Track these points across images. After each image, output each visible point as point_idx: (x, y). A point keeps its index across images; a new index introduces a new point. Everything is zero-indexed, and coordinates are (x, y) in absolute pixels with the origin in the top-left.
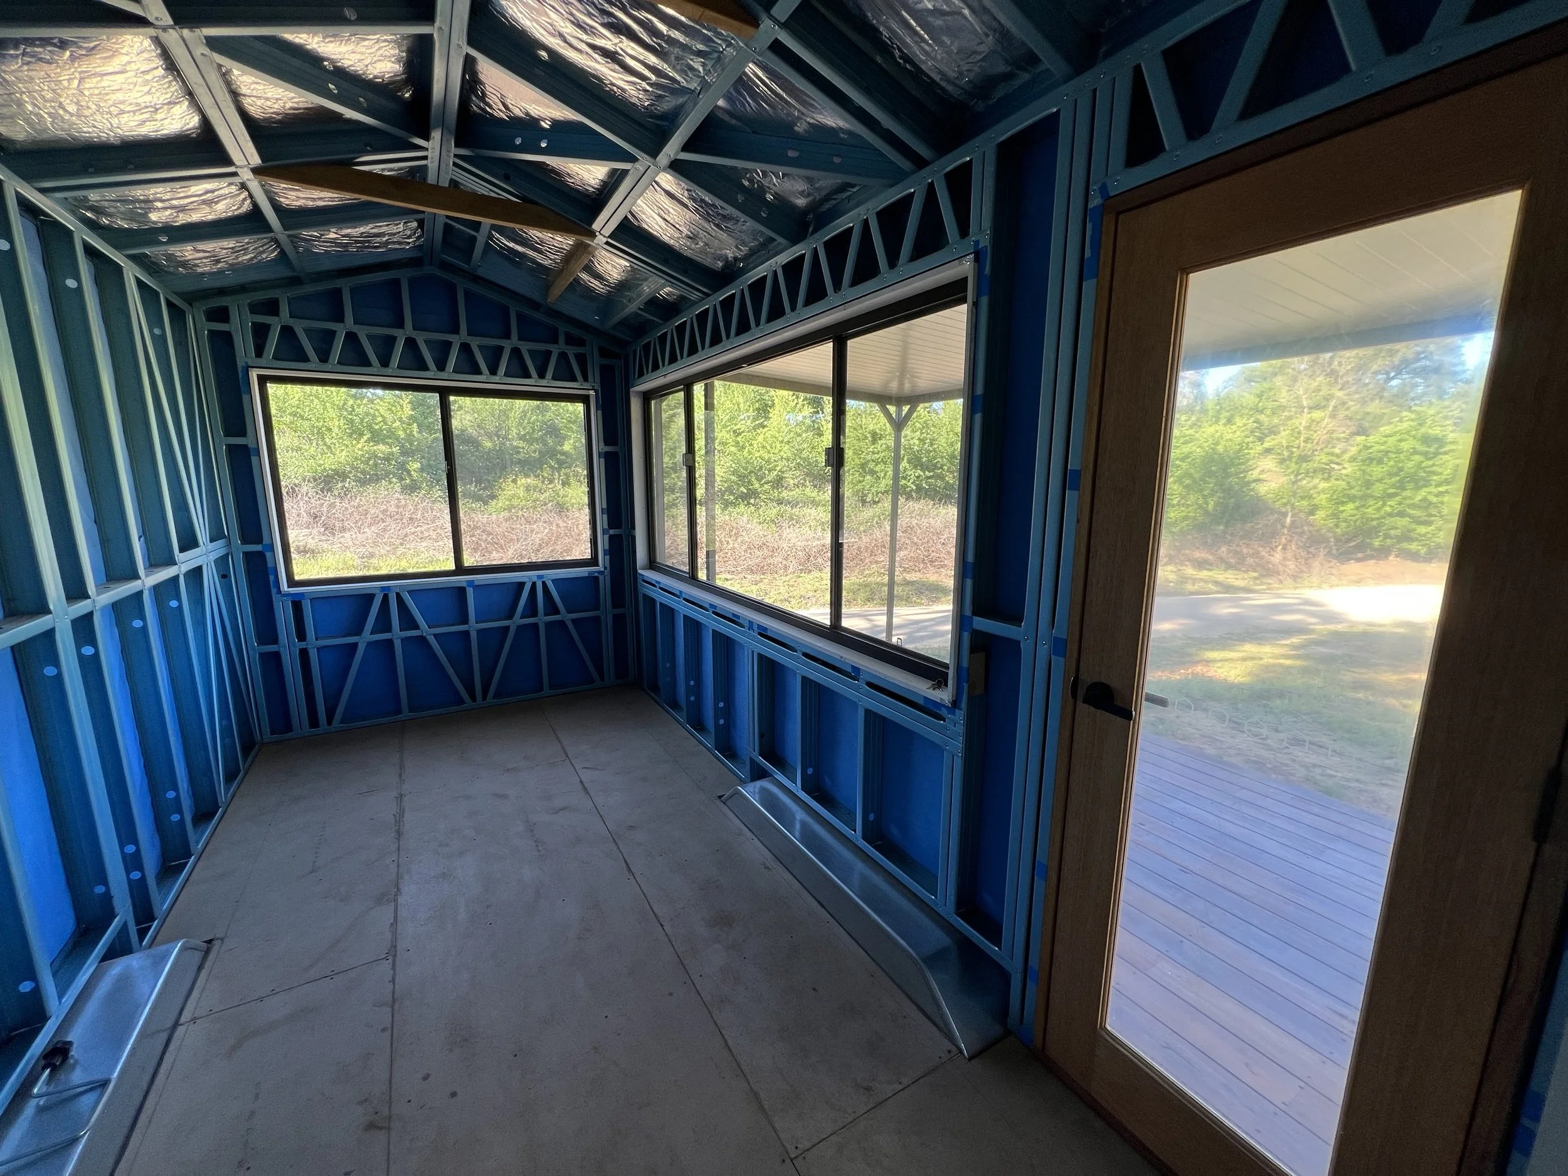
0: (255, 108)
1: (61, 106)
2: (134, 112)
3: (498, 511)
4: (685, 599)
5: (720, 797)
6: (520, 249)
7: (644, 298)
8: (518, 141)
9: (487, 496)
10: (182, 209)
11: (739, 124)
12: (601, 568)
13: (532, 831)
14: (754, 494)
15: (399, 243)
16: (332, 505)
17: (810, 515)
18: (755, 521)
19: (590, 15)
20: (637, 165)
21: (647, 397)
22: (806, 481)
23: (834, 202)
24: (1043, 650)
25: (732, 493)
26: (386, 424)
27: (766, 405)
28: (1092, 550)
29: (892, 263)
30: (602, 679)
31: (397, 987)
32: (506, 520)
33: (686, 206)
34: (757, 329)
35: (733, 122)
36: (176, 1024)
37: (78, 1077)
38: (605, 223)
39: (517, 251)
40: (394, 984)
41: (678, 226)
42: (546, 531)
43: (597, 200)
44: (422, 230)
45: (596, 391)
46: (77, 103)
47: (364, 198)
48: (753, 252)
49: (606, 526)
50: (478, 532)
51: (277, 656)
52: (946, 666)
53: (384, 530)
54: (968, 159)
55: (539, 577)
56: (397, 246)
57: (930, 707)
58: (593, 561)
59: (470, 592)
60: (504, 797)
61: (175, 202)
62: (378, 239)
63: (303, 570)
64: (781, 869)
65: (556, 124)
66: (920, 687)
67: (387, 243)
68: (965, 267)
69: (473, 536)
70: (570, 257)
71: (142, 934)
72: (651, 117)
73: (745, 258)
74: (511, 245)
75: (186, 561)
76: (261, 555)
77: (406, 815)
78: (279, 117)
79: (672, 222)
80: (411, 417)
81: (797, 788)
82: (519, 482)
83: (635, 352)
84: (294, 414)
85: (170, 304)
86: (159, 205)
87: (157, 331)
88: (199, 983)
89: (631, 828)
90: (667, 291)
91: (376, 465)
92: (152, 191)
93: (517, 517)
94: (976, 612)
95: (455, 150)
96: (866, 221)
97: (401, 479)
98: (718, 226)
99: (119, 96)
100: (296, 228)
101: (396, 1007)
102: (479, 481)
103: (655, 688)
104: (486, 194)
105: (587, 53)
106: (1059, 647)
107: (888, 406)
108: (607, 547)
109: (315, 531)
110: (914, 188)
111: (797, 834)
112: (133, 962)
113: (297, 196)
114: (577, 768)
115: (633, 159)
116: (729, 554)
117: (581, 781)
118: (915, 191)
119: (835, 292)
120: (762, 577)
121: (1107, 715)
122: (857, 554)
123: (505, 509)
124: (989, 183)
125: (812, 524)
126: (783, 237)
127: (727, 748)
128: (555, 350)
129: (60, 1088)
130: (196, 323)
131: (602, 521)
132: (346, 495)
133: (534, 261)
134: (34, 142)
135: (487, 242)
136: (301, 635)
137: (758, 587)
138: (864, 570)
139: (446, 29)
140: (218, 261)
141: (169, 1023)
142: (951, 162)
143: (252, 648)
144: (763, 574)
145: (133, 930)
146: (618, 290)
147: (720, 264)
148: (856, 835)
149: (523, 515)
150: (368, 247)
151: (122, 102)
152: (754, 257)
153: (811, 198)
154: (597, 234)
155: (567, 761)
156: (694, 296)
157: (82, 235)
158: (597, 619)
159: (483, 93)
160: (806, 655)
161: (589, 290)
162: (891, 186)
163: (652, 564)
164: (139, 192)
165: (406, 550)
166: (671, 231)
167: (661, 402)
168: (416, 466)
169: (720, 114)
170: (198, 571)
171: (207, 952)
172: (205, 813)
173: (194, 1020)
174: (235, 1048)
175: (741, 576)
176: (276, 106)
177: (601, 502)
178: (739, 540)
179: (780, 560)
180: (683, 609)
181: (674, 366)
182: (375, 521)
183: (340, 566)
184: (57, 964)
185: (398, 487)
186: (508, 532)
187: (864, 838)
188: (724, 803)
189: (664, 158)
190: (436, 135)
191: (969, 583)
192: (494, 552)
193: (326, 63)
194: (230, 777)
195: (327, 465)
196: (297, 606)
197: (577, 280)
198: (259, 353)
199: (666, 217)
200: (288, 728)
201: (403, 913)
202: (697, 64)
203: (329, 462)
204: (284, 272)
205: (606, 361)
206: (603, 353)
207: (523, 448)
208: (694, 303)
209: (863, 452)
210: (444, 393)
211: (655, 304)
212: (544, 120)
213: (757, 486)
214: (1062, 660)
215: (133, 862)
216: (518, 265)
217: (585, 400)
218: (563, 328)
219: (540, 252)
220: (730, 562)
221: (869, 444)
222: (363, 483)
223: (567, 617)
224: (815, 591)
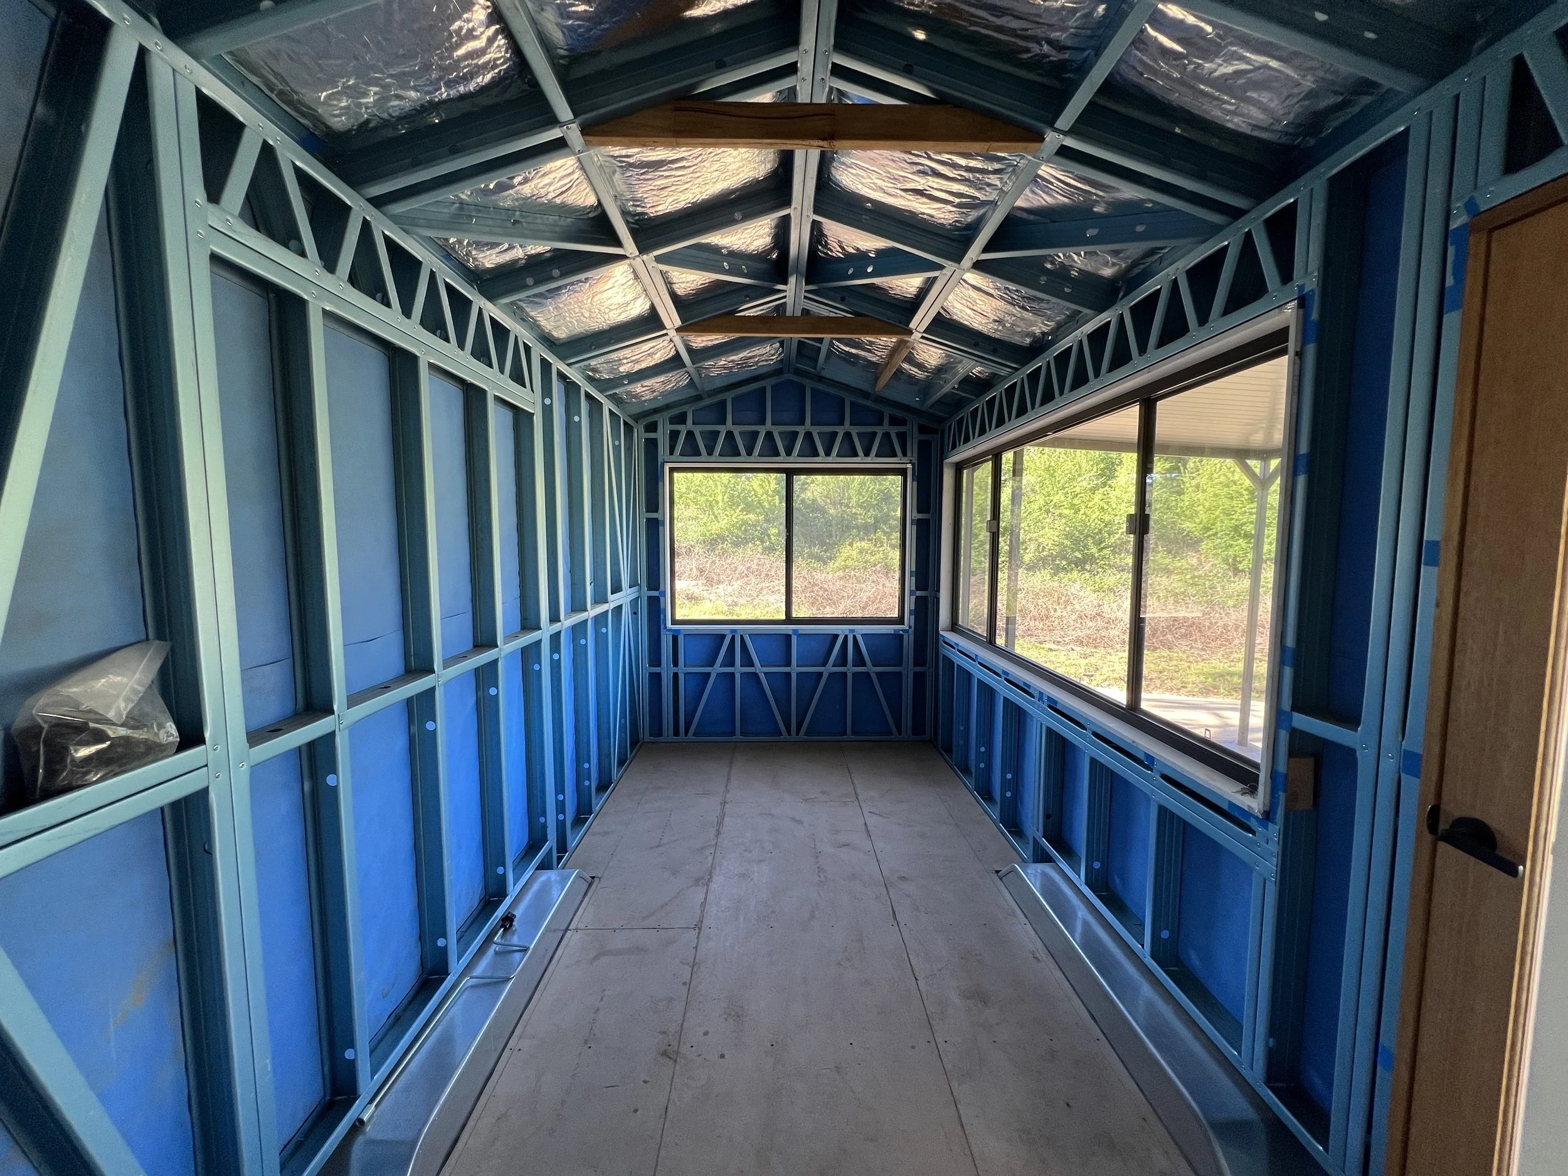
0: (680, 290)
1: (582, 315)
2: (616, 309)
3: (834, 571)
4: (980, 663)
5: (997, 872)
6: (854, 351)
7: (958, 378)
8: (850, 272)
9: (827, 557)
10: (637, 362)
11: (1037, 218)
12: (906, 627)
13: (817, 857)
14: (1091, 559)
15: (766, 360)
16: (713, 562)
17: (1160, 585)
18: (1089, 588)
19: (902, 169)
20: (944, 271)
21: (959, 468)
22: (1157, 546)
23: (1142, 267)
24: (1389, 764)
25: (1064, 558)
26: (756, 496)
27: (1113, 464)
28: (1459, 642)
29: (1203, 320)
30: (900, 733)
31: (698, 954)
32: (841, 579)
33: (992, 295)
34: (1060, 398)
35: (1032, 217)
36: (567, 929)
37: (515, 940)
38: (921, 320)
39: (852, 353)
40: (696, 950)
41: (985, 314)
42: (873, 590)
43: (912, 305)
44: (783, 348)
45: (913, 465)
46: (590, 311)
47: (737, 335)
48: (1060, 326)
49: (913, 588)
50: (817, 588)
51: (659, 675)
52: (1256, 766)
53: (747, 584)
54: (1292, 200)
55: (851, 631)
56: (765, 363)
57: (1236, 814)
58: (900, 620)
59: (794, 639)
60: (800, 822)
61: (633, 358)
62: (752, 360)
63: (683, 612)
64: (1051, 964)
65: (880, 253)
66: (1226, 789)
67: (758, 362)
68: (1288, 315)
69: (812, 591)
70: (894, 351)
71: (560, 859)
72: (957, 231)
73: (1053, 332)
74: (847, 349)
75: (614, 600)
76: (657, 599)
77: (726, 819)
78: (694, 292)
79: (979, 311)
80: (775, 491)
81: (1080, 881)
82: (855, 545)
83: (950, 427)
84: (696, 492)
85: (625, 423)
86: (625, 361)
87: (617, 443)
88: (584, 905)
89: (903, 878)
90: (977, 370)
91: (746, 530)
92: (622, 354)
93: (850, 576)
94: (1295, 708)
95: (804, 287)
96: (1175, 281)
97: (762, 542)
98: (1023, 308)
99: (610, 301)
100: (700, 362)
101: (695, 969)
102: (822, 544)
103: (949, 750)
104: (827, 314)
105: (901, 196)
106: (1410, 762)
107: (1248, 461)
108: (913, 608)
109: (700, 583)
110: (1229, 241)
111: (1078, 935)
112: (552, 875)
113: (701, 341)
114: (864, 811)
115: (941, 267)
116: (1056, 622)
117: (866, 824)
118: (1229, 243)
119: (1140, 355)
120: (1093, 650)
121: (1484, 866)
122: (1222, 632)
123: (840, 569)
124: (1318, 221)
125: (1161, 595)
126: (1090, 308)
127: (1013, 824)
128: (880, 431)
129: (507, 943)
130: (640, 435)
131: (910, 582)
132: (723, 554)
133: (865, 359)
134: (569, 337)
135: (829, 349)
136: (676, 664)
137: (1087, 661)
138: (1231, 653)
139: (799, 208)
140: (654, 391)
141: (564, 927)
142: (1272, 207)
143: (646, 668)
144: (1095, 647)
145: (555, 855)
146: (935, 374)
147: (1028, 340)
148: (1145, 951)
149: (855, 575)
150: (746, 367)
151: (611, 305)
152: (1062, 329)
153: (1116, 268)
154: (914, 331)
155: (856, 803)
156: (1004, 372)
157: (586, 387)
158: (899, 674)
159: (826, 242)
160: (1095, 734)
161: (911, 377)
162: (1204, 242)
163: (954, 627)
164: (614, 356)
165: (761, 602)
166: (980, 318)
167: (974, 471)
168: (774, 531)
169: (1019, 214)
170: (620, 607)
171: (590, 885)
172: (603, 787)
173: (577, 929)
174: (595, 958)
175: (1069, 647)
176: (692, 285)
177: (910, 566)
178: (1069, 608)
179: (1117, 633)
180: (978, 673)
181: (984, 438)
182: (742, 576)
183: (714, 611)
184: (516, 862)
185: (760, 549)
186: (841, 590)
187: (1153, 957)
188: (1001, 879)
189: (967, 261)
190: (792, 280)
191: (1288, 672)
192: (828, 607)
193: (723, 251)
194: (621, 763)
195: (713, 531)
196: (675, 639)
197: (900, 371)
198: (671, 453)
199: (975, 308)
200: (661, 735)
201: (711, 897)
202: (994, 180)
203: (715, 528)
204: (692, 393)
205: (924, 437)
206: (922, 429)
207: (861, 514)
208: (1004, 378)
209: (1236, 512)
210: (790, 473)
211: (968, 382)
212: (870, 251)
213: (1094, 550)
214: (1416, 781)
215: (561, 807)
216: (853, 364)
217: (902, 472)
218: (887, 412)
219: (869, 351)
220: (1056, 632)
221: (1245, 502)
222: (736, 544)
223: (871, 668)
224: (1161, 672)
